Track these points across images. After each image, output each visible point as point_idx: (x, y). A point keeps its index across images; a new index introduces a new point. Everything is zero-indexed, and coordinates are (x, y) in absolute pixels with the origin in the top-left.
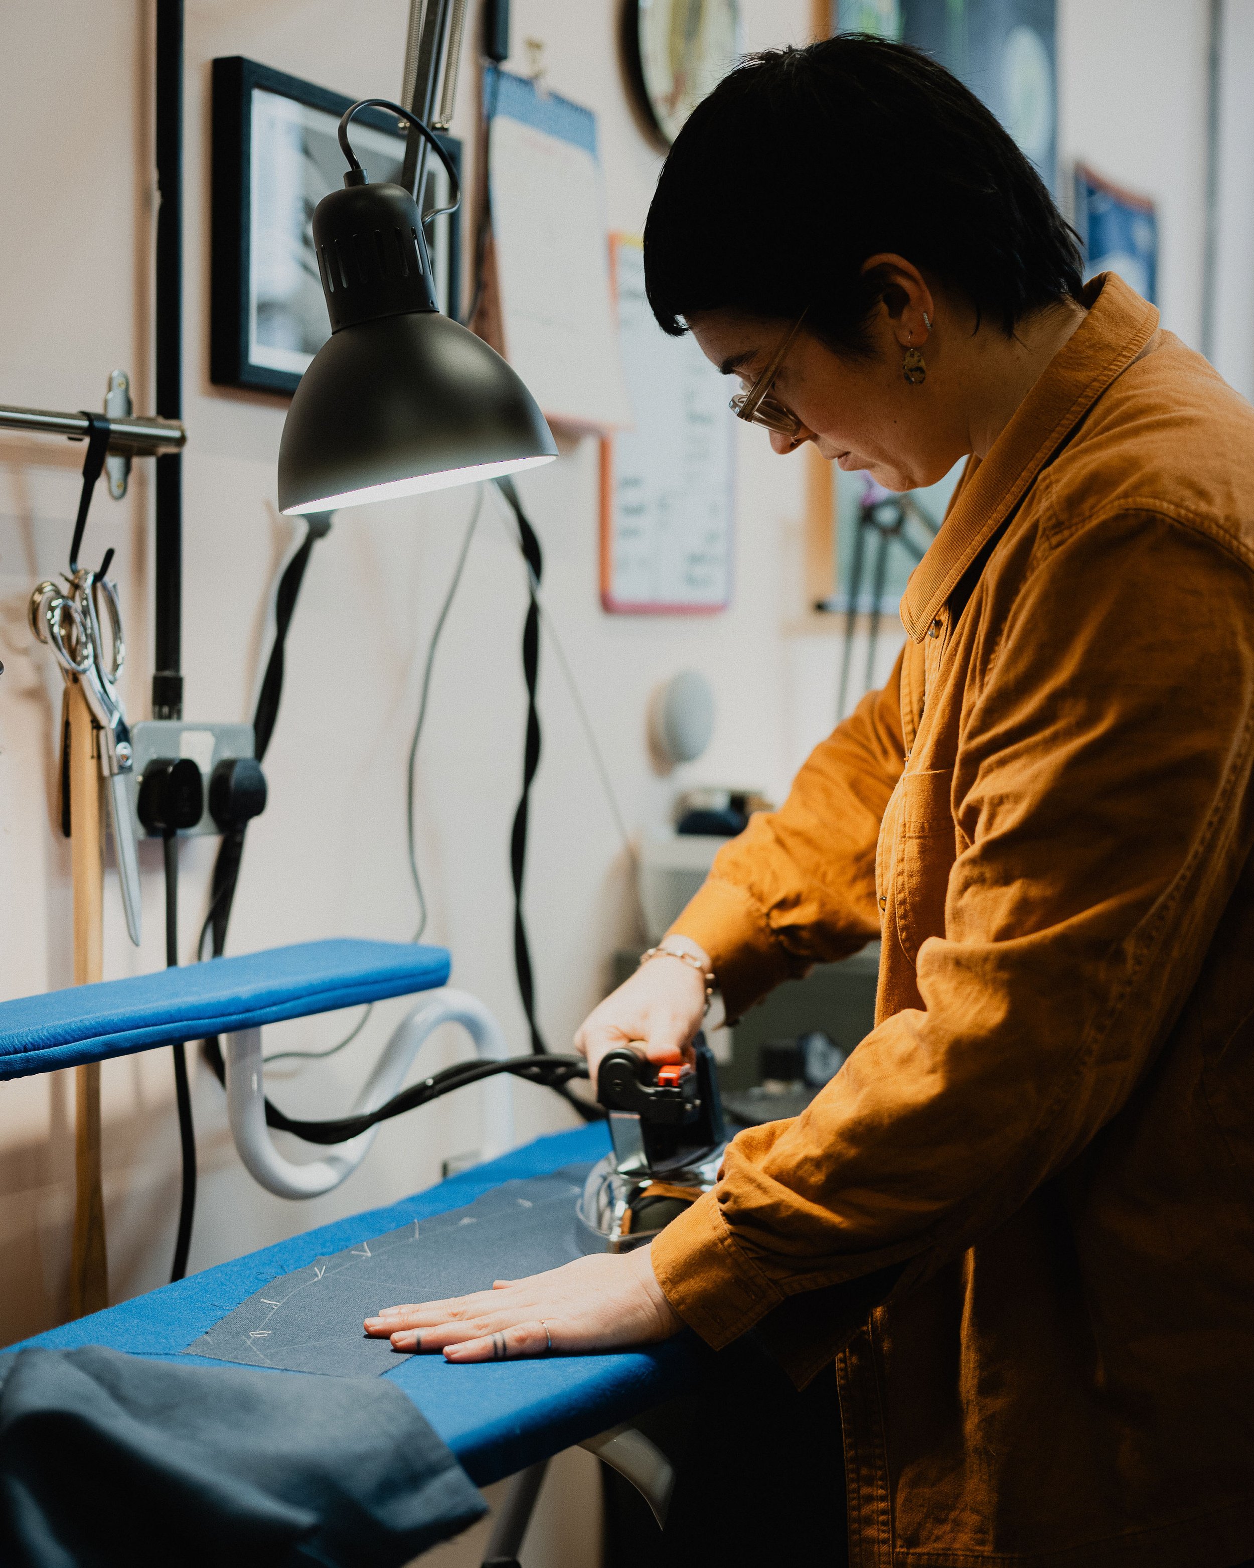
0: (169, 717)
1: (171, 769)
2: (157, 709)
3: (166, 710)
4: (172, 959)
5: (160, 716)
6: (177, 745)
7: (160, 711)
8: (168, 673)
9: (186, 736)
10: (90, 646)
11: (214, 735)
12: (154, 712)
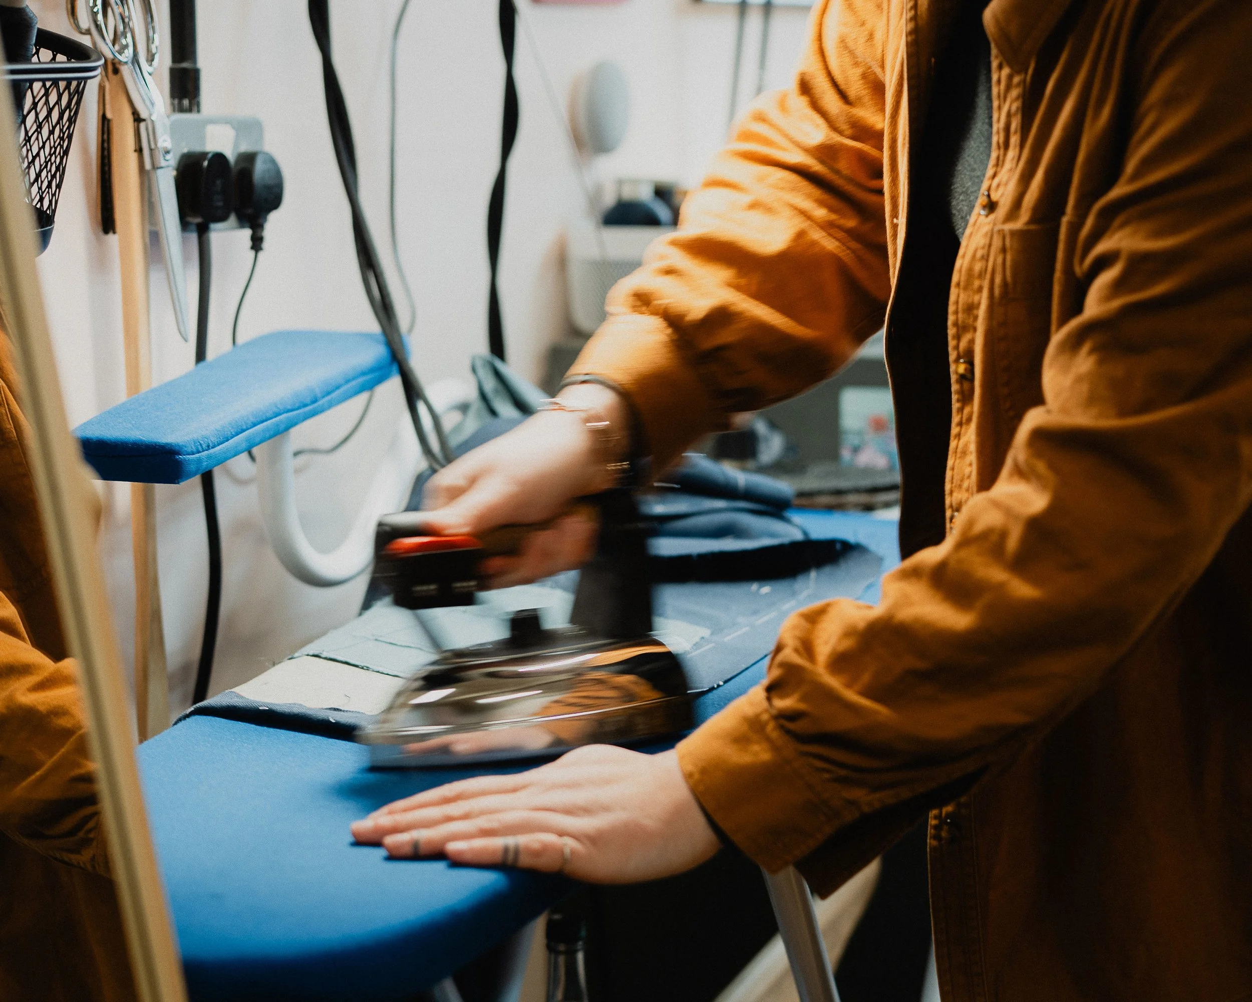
0: (190, 110)
1: (206, 163)
2: (176, 101)
3: (186, 102)
4: (201, 355)
5: (181, 110)
6: (202, 138)
7: (180, 103)
8: (185, 65)
9: (210, 129)
10: (129, 35)
11: (234, 128)
12: (173, 104)
